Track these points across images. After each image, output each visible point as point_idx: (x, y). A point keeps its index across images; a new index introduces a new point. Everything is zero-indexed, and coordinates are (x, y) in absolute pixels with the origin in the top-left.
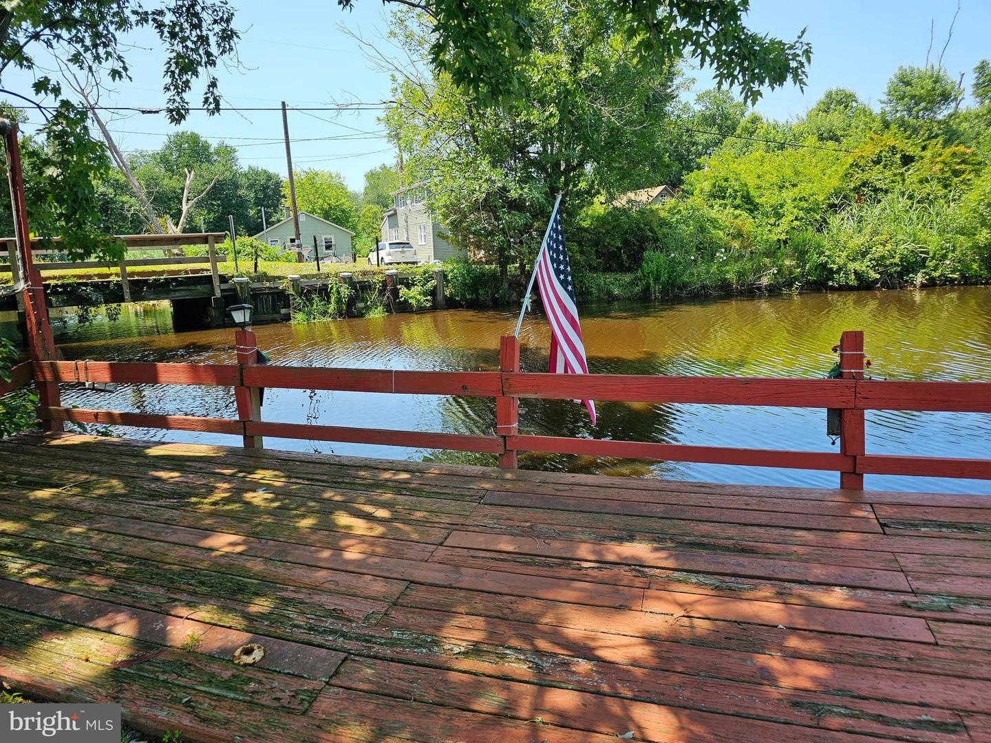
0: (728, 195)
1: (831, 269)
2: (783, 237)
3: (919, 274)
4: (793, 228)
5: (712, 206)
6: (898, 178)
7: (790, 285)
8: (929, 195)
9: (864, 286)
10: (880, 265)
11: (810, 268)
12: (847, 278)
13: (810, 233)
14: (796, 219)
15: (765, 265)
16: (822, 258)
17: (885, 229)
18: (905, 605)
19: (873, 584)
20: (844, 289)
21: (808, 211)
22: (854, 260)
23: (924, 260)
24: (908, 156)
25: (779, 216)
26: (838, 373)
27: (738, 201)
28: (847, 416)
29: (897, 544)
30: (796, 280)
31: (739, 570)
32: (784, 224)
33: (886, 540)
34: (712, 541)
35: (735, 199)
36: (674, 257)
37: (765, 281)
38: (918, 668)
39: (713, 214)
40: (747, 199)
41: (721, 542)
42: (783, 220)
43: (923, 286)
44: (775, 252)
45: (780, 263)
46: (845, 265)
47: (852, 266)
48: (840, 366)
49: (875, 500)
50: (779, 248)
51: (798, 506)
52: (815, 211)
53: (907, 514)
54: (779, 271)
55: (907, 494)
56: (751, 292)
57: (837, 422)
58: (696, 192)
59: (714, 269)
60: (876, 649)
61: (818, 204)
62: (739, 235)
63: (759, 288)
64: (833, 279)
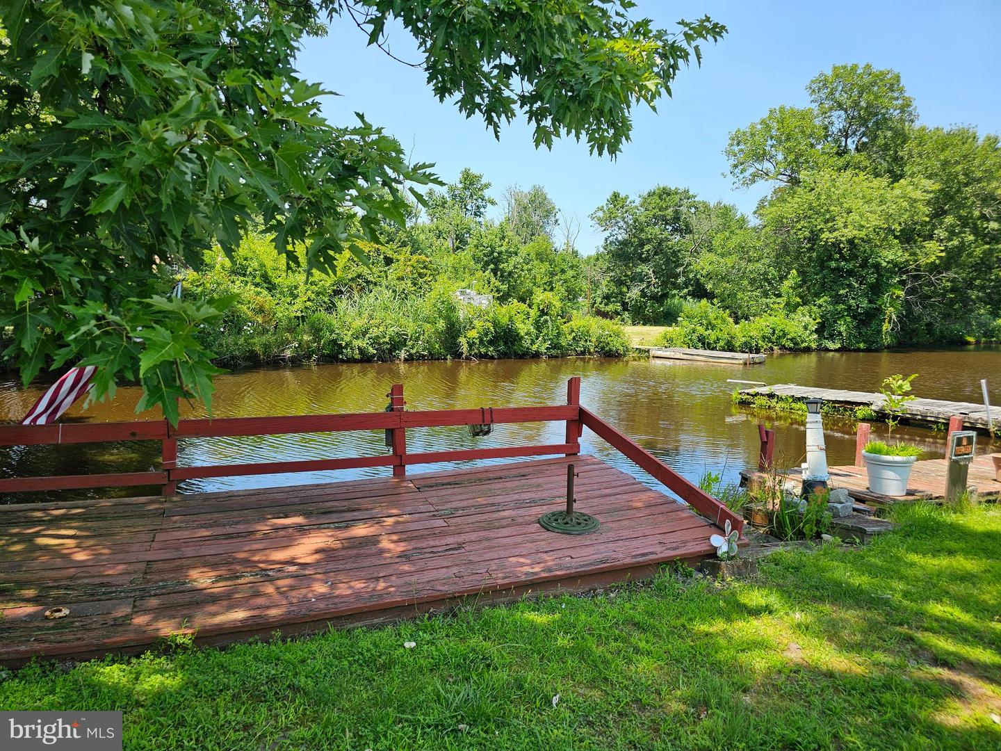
0: (248, 273)
1: (341, 344)
2: (299, 314)
3: (403, 351)
4: (306, 308)
5: (233, 282)
6: (383, 274)
7: (309, 357)
8: (404, 290)
9: (365, 359)
10: (376, 343)
11: (325, 343)
12: (353, 353)
13: (322, 314)
14: (309, 300)
15: (287, 339)
16: (333, 335)
17: (379, 314)
18: (434, 515)
19: (419, 511)
20: (351, 361)
21: (318, 294)
22: (357, 338)
23: (405, 340)
24: (389, 258)
25: (295, 297)
26: (390, 409)
27: (258, 280)
28: (397, 433)
29: (426, 494)
30: (313, 353)
31: (355, 518)
32: (299, 304)
33: (421, 494)
34: (335, 509)
35: (255, 277)
36: (204, 328)
37: (288, 353)
38: (443, 534)
39: (235, 289)
40: (265, 277)
41: (340, 509)
42: (298, 300)
43: (406, 360)
44: (295, 328)
45: (300, 338)
46: (351, 341)
47: (357, 343)
48: (391, 404)
49: (412, 478)
50: (298, 325)
51: (376, 486)
52: (324, 295)
53: (429, 482)
54: (300, 344)
55: (428, 473)
56: (276, 363)
57: (390, 438)
58: (218, 266)
59: (241, 341)
60: (426, 532)
61: (325, 289)
62: (261, 310)
63: (283, 360)
64: (342, 353)
